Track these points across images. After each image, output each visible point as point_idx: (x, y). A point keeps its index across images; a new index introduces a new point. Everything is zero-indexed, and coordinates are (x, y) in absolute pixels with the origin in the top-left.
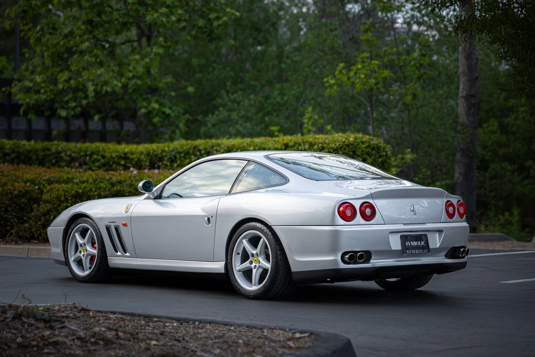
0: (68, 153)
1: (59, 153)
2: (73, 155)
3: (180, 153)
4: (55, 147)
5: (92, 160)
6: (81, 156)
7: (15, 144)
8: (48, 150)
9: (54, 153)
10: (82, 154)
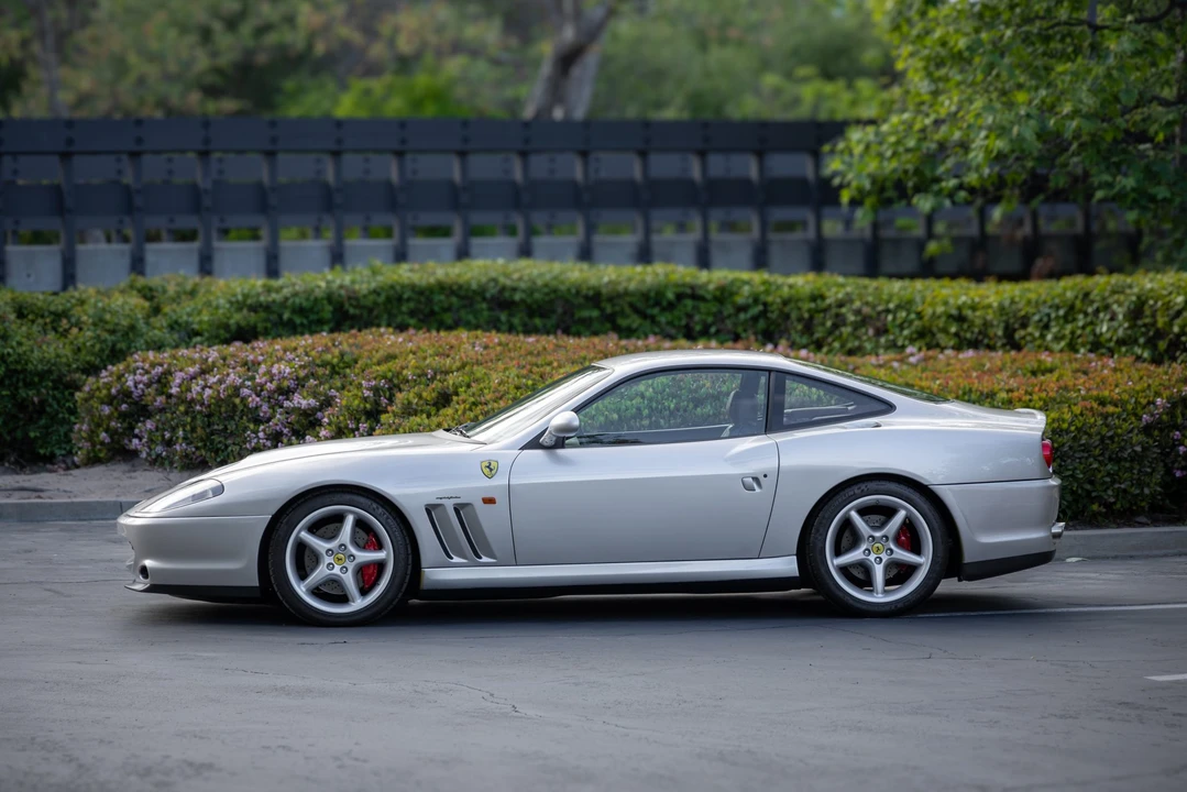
0: (857, 304)
1: (841, 304)
2: (866, 310)
3: (1058, 308)
4: (834, 290)
5: (898, 322)
6: (879, 313)
7: (765, 283)
8: (823, 297)
9: (829, 307)
10: (880, 308)
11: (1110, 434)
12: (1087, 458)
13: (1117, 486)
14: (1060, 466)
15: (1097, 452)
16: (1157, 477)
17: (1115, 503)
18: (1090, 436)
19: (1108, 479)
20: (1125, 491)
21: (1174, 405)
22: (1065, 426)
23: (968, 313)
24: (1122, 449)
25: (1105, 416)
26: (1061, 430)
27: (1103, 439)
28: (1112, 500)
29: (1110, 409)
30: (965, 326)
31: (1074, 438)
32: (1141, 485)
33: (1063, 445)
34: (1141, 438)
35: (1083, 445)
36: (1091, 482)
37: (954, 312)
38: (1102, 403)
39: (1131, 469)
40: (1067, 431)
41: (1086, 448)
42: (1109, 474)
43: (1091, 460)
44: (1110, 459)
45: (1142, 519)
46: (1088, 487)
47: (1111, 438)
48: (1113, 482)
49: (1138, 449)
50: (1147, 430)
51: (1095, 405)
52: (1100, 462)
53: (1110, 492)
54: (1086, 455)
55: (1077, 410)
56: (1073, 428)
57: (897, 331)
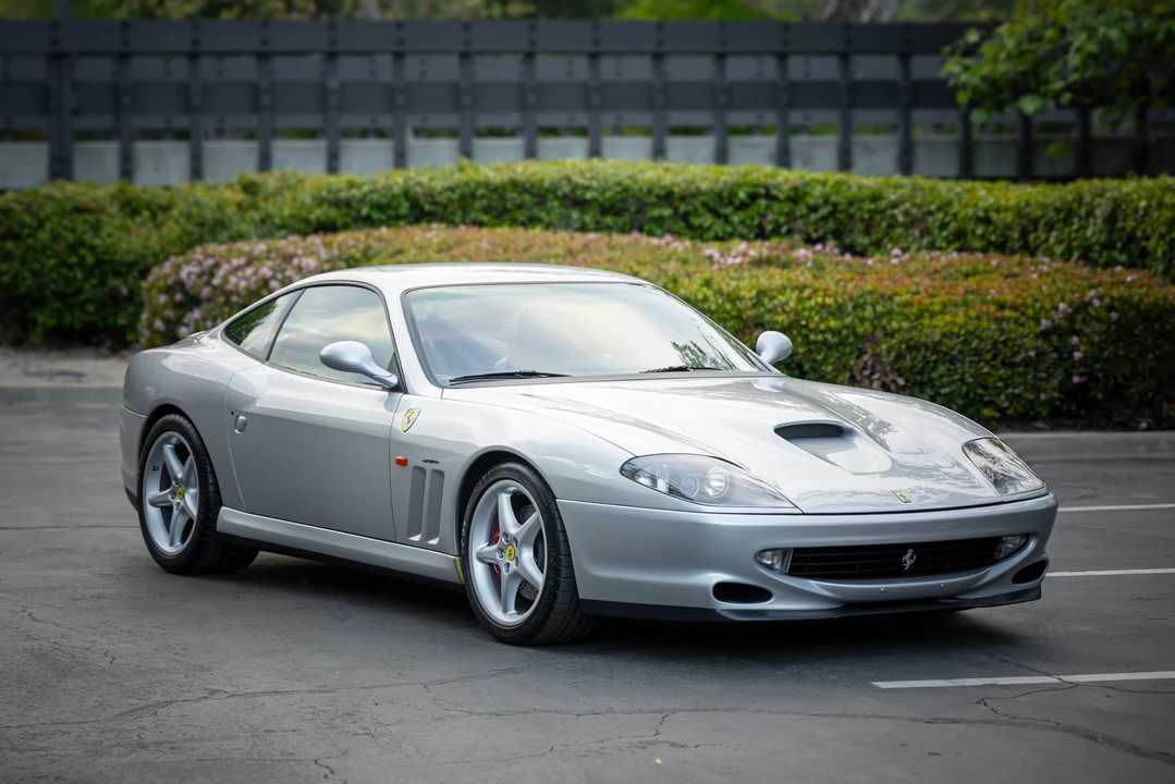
0: (907, 205)
2: (914, 211)
6: (924, 215)
7: (837, 183)
11: (1002, 338)
12: (979, 362)
13: (1010, 390)
14: (949, 369)
15: (988, 356)
16: (1055, 382)
17: (1008, 408)
18: (981, 340)
19: (1000, 384)
20: (1019, 396)
21: (1077, 311)
22: (956, 330)
23: (994, 216)
24: (1015, 354)
25: (999, 320)
26: (952, 334)
27: (995, 343)
28: (1006, 405)
29: (1007, 313)
30: (991, 229)
31: (965, 342)
32: (1037, 390)
33: (953, 349)
34: (1040, 343)
35: (974, 349)
36: (985, 387)
37: (981, 214)
38: (1002, 307)
39: (1025, 374)
40: (958, 336)
41: (977, 352)
42: (1001, 379)
43: (982, 364)
44: (1004, 364)
45: (1039, 424)
46: (980, 391)
47: (1005, 343)
48: (1007, 386)
49: (1032, 354)
50: (1045, 335)
51: (992, 308)
52: (993, 367)
53: (1003, 397)
54: (976, 359)
55: (973, 313)
56: (963, 332)
57: (936, 232)
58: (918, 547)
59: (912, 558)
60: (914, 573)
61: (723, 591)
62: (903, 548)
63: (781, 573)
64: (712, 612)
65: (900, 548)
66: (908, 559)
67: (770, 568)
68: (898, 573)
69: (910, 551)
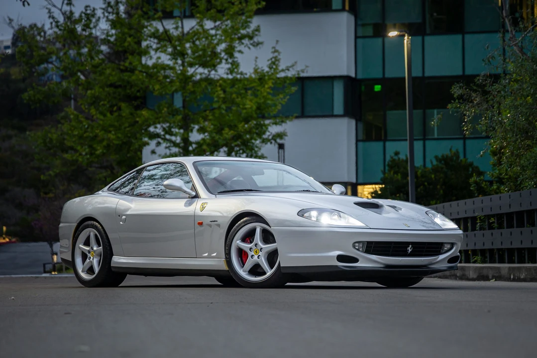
58: (414, 244)
59: (411, 249)
60: (411, 255)
61: (340, 258)
62: (408, 244)
63: (362, 252)
64: (337, 266)
65: (407, 244)
66: (410, 249)
67: (358, 250)
68: (406, 255)
69: (410, 246)
